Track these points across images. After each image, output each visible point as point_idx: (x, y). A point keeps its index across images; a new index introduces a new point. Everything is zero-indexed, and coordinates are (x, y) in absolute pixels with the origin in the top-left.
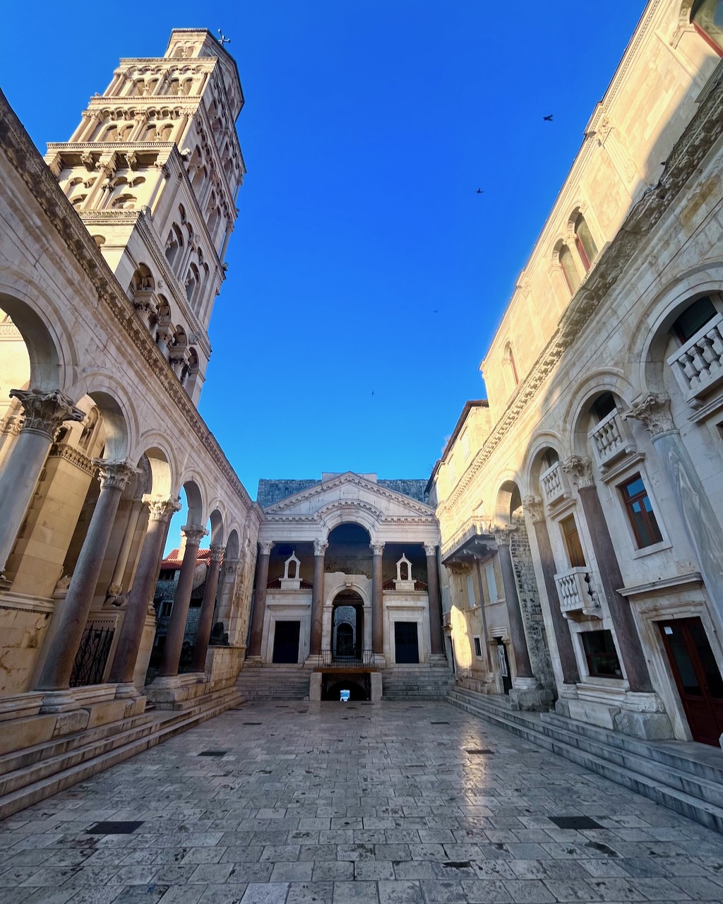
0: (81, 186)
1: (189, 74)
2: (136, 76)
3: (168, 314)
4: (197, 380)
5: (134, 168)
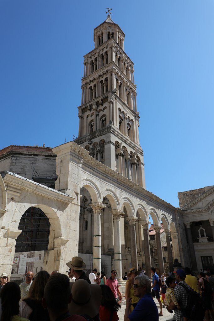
0: (89, 117)
1: (105, 50)
2: (90, 60)
3: (126, 150)
4: (142, 166)
5: (102, 105)
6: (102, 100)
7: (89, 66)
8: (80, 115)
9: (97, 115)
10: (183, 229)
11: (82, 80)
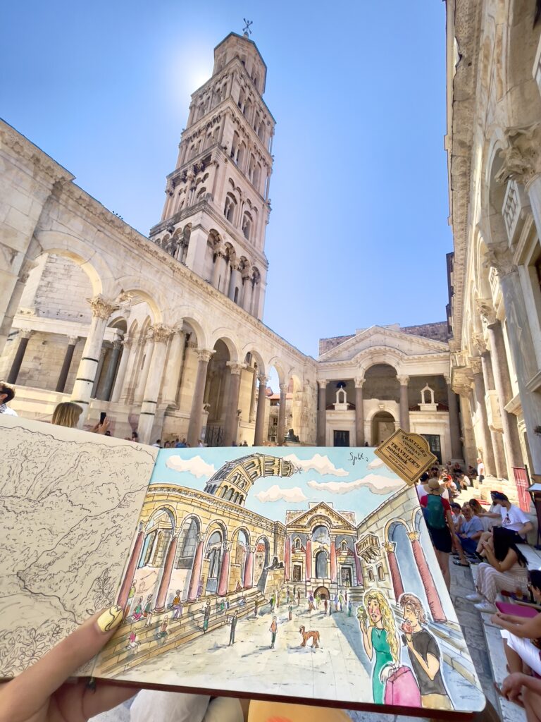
0: (183, 194)
3: (234, 252)
4: (262, 285)
5: (203, 170)
6: (203, 162)
7: (197, 111)
8: (168, 188)
9: (193, 189)
10: (314, 389)
11: (182, 134)
